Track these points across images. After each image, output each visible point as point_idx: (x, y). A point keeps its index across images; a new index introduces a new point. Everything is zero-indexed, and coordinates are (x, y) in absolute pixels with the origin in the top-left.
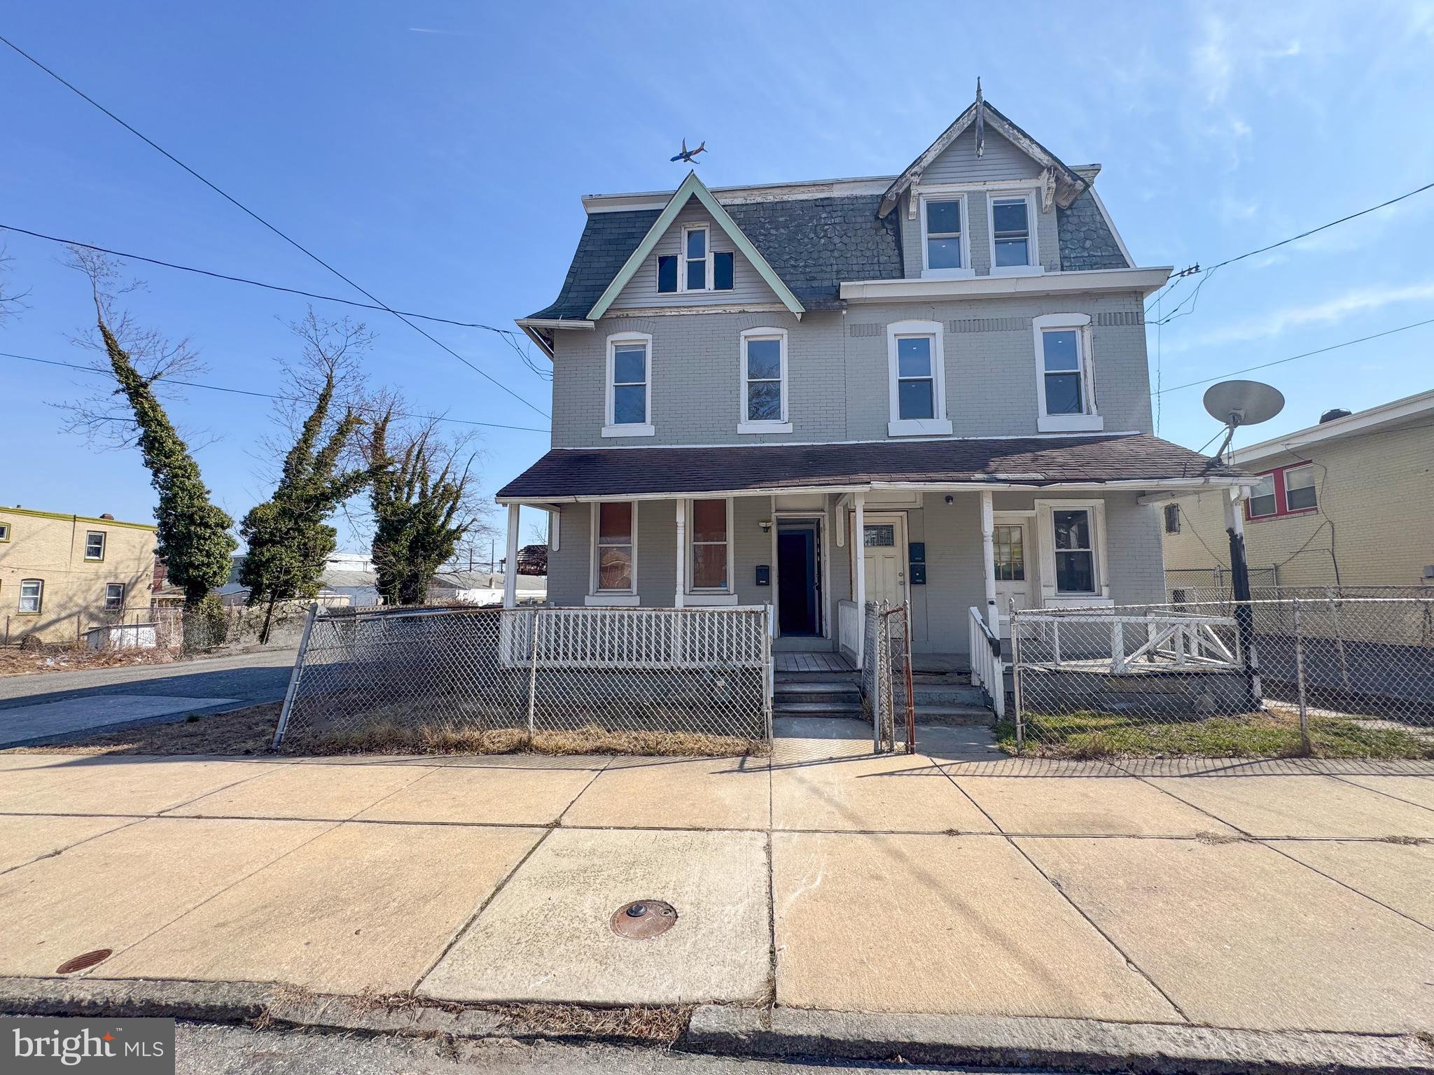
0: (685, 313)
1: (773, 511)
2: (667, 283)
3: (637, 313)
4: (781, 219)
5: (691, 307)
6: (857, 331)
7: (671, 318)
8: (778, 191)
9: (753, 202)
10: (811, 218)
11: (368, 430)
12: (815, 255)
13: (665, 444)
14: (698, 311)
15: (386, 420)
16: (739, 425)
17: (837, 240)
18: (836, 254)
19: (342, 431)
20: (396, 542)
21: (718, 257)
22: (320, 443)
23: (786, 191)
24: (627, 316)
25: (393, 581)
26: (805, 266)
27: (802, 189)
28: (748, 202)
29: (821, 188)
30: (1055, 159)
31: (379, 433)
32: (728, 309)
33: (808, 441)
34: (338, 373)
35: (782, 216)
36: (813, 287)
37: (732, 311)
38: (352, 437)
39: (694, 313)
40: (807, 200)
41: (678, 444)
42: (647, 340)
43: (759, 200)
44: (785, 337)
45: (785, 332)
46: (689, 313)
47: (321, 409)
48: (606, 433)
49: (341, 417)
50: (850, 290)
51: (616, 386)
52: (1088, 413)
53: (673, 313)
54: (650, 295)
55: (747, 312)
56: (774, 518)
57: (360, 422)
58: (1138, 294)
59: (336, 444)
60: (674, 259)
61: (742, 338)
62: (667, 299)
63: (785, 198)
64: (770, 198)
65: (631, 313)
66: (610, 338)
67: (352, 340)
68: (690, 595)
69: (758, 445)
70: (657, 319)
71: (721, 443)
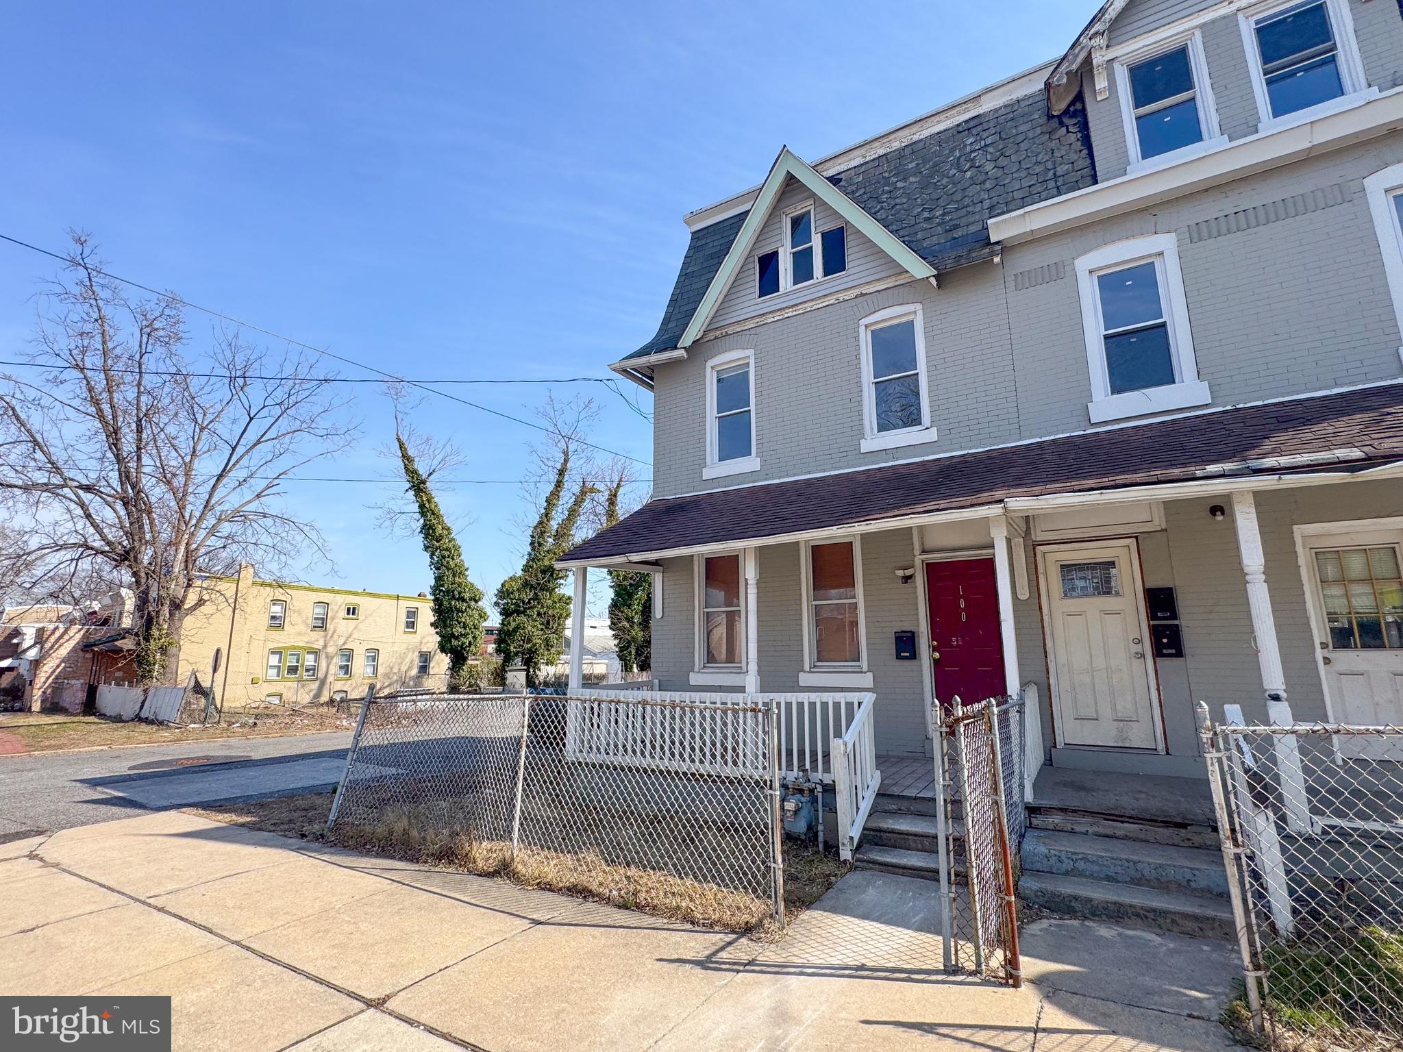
0: (790, 314)
1: (917, 552)
3: (737, 328)
4: (910, 166)
5: (795, 306)
6: (1026, 280)
7: (772, 326)
8: (906, 132)
9: (874, 157)
10: (952, 151)
11: (603, 498)
12: (958, 196)
13: (773, 478)
14: (805, 308)
15: (619, 486)
16: (862, 441)
17: (989, 167)
18: (988, 185)
19: (578, 502)
20: (629, 606)
21: (825, 236)
22: (558, 517)
23: (915, 128)
24: (727, 335)
25: (629, 646)
26: (944, 214)
27: (936, 118)
28: (868, 159)
29: (964, 107)
31: (612, 500)
32: (841, 296)
33: (961, 448)
34: (572, 447)
35: (911, 162)
36: (955, 238)
37: (847, 298)
38: (587, 504)
39: (801, 312)
40: (945, 130)
41: (788, 476)
42: (749, 357)
43: (881, 152)
44: (920, 313)
45: (918, 306)
46: (794, 314)
47: (559, 484)
48: (708, 473)
49: (576, 489)
50: (1002, 228)
51: (719, 418)
53: (776, 319)
54: (752, 303)
55: (866, 294)
56: (918, 563)
57: (592, 490)
59: (573, 514)
60: (774, 255)
61: (862, 329)
62: (771, 301)
63: (916, 137)
64: (896, 145)
65: (730, 331)
66: (710, 364)
67: (583, 415)
69: (890, 464)
70: (759, 330)
71: (841, 468)
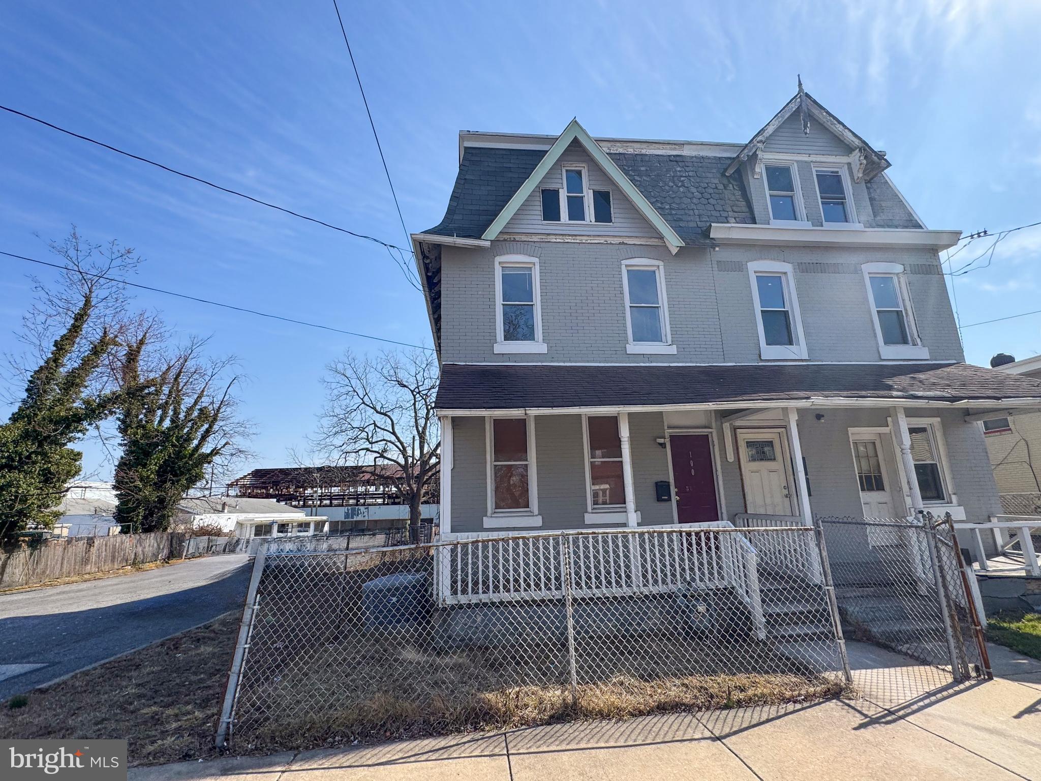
0: (569, 241)
1: (666, 428)
2: (551, 212)
3: (524, 238)
4: (643, 169)
5: (576, 235)
6: (723, 266)
7: (555, 245)
8: (638, 145)
9: (616, 152)
10: (668, 171)
11: (122, 352)
12: (677, 200)
13: (558, 361)
14: (581, 240)
15: (142, 342)
16: (627, 345)
17: (694, 190)
18: (695, 201)
19: (96, 351)
20: (144, 466)
21: (597, 194)
22: (70, 363)
23: (644, 146)
24: (514, 240)
25: (138, 507)
26: (671, 209)
27: (657, 146)
28: (612, 152)
29: (674, 146)
30: (864, 142)
31: (132, 356)
32: (610, 240)
33: (691, 362)
34: (99, 294)
35: (643, 166)
36: (680, 227)
37: (613, 242)
38: (104, 359)
39: (578, 241)
40: (661, 156)
41: (570, 361)
42: (534, 264)
43: (621, 151)
44: (662, 268)
45: (661, 263)
46: (573, 241)
47: (75, 330)
48: (498, 349)
49: (97, 336)
50: (718, 231)
51: (503, 305)
52: (914, 345)
53: (558, 240)
54: (536, 222)
55: (626, 244)
56: (667, 435)
57: (116, 344)
58: (934, 250)
59: (87, 364)
60: (556, 193)
61: (623, 267)
62: (550, 226)
63: (644, 152)
64: (631, 151)
65: (517, 238)
66: (498, 259)
67: (116, 263)
68: (592, 513)
69: (647, 365)
70: (543, 245)
71: (612, 362)
